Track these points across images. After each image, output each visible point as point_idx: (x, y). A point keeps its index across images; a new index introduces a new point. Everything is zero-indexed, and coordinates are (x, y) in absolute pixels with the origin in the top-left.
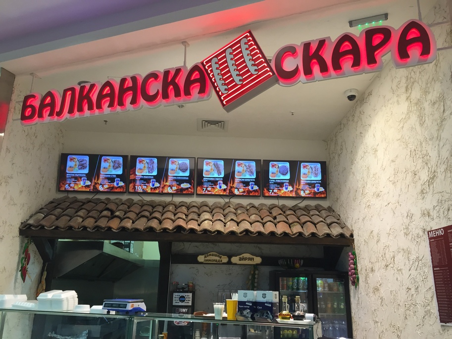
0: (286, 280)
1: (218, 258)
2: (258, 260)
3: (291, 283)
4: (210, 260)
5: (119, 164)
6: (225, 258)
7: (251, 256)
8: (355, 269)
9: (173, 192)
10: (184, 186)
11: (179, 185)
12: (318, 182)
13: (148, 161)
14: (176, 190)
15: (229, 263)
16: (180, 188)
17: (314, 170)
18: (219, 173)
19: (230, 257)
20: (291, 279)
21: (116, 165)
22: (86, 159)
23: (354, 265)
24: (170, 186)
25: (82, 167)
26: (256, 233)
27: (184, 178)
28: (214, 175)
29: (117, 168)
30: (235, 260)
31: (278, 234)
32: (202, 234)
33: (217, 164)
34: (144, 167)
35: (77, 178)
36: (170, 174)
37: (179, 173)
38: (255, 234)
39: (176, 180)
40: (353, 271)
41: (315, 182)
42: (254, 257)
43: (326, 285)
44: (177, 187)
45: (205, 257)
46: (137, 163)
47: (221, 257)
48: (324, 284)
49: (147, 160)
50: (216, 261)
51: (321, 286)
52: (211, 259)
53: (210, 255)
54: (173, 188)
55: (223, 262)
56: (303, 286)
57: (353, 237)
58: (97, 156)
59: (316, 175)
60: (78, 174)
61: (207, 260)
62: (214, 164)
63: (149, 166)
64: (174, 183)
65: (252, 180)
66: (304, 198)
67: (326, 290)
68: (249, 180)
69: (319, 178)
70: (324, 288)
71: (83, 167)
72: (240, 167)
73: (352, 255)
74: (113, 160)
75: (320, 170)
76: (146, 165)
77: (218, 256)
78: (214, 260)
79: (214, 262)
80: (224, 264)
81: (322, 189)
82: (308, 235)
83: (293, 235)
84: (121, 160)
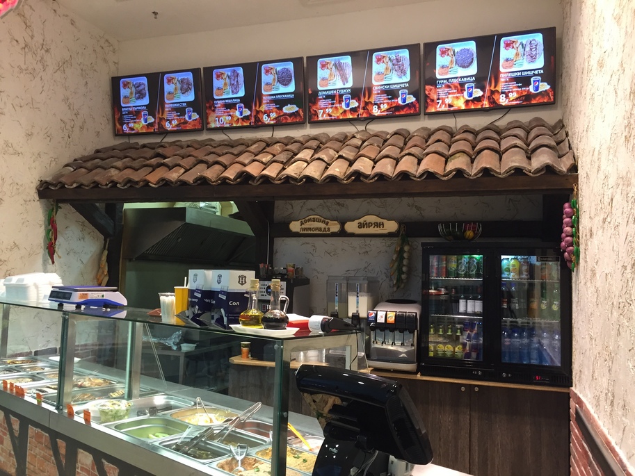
0: (446, 260)
1: (322, 225)
2: (391, 226)
3: (453, 265)
4: (309, 229)
5: (188, 84)
6: (335, 224)
7: (379, 220)
8: (572, 236)
9: (272, 122)
10: (289, 109)
11: (280, 109)
12: (536, 72)
13: (229, 74)
14: (276, 119)
15: (343, 233)
16: (282, 114)
17: (528, 49)
18: (345, 80)
19: (343, 224)
20: (454, 258)
21: (185, 86)
22: (143, 82)
23: (572, 227)
24: (265, 112)
25: (140, 95)
26: (374, 177)
27: (287, 96)
28: (334, 84)
29: (187, 91)
30: (351, 227)
31: (415, 177)
32: (281, 183)
33: (340, 64)
34: (225, 84)
35: (136, 114)
36: (265, 91)
37: (278, 89)
38: (372, 179)
39: (275, 102)
40: (568, 238)
41: (531, 73)
42: (385, 221)
43: (525, 268)
44: (276, 113)
45: (302, 224)
46: (214, 79)
47: (327, 224)
48: (521, 266)
49: (228, 72)
50: (320, 229)
51: (513, 270)
52: (312, 227)
53: (309, 220)
54: (271, 115)
55: (332, 230)
56: (478, 270)
57: (577, 171)
58: (157, 74)
59: (533, 58)
60: (136, 107)
61: (305, 229)
62: (335, 65)
63: (232, 82)
64: (273, 106)
65: (403, 86)
66: (508, 109)
67: (524, 276)
68: (398, 86)
69: (540, 63)
70: (520, 273)
71: (142, 94)
72: (381, 64)
73: (570, 207)
74: (180, 79)
75: (541, 47)
76: (228, 80)
77: (324, 222)
78: (316, 229)
79: (317, 232)
80: (334, 235)
81: (545, 87)
82: (475, 175)
83: (444, 176)
84: (190, 76)
